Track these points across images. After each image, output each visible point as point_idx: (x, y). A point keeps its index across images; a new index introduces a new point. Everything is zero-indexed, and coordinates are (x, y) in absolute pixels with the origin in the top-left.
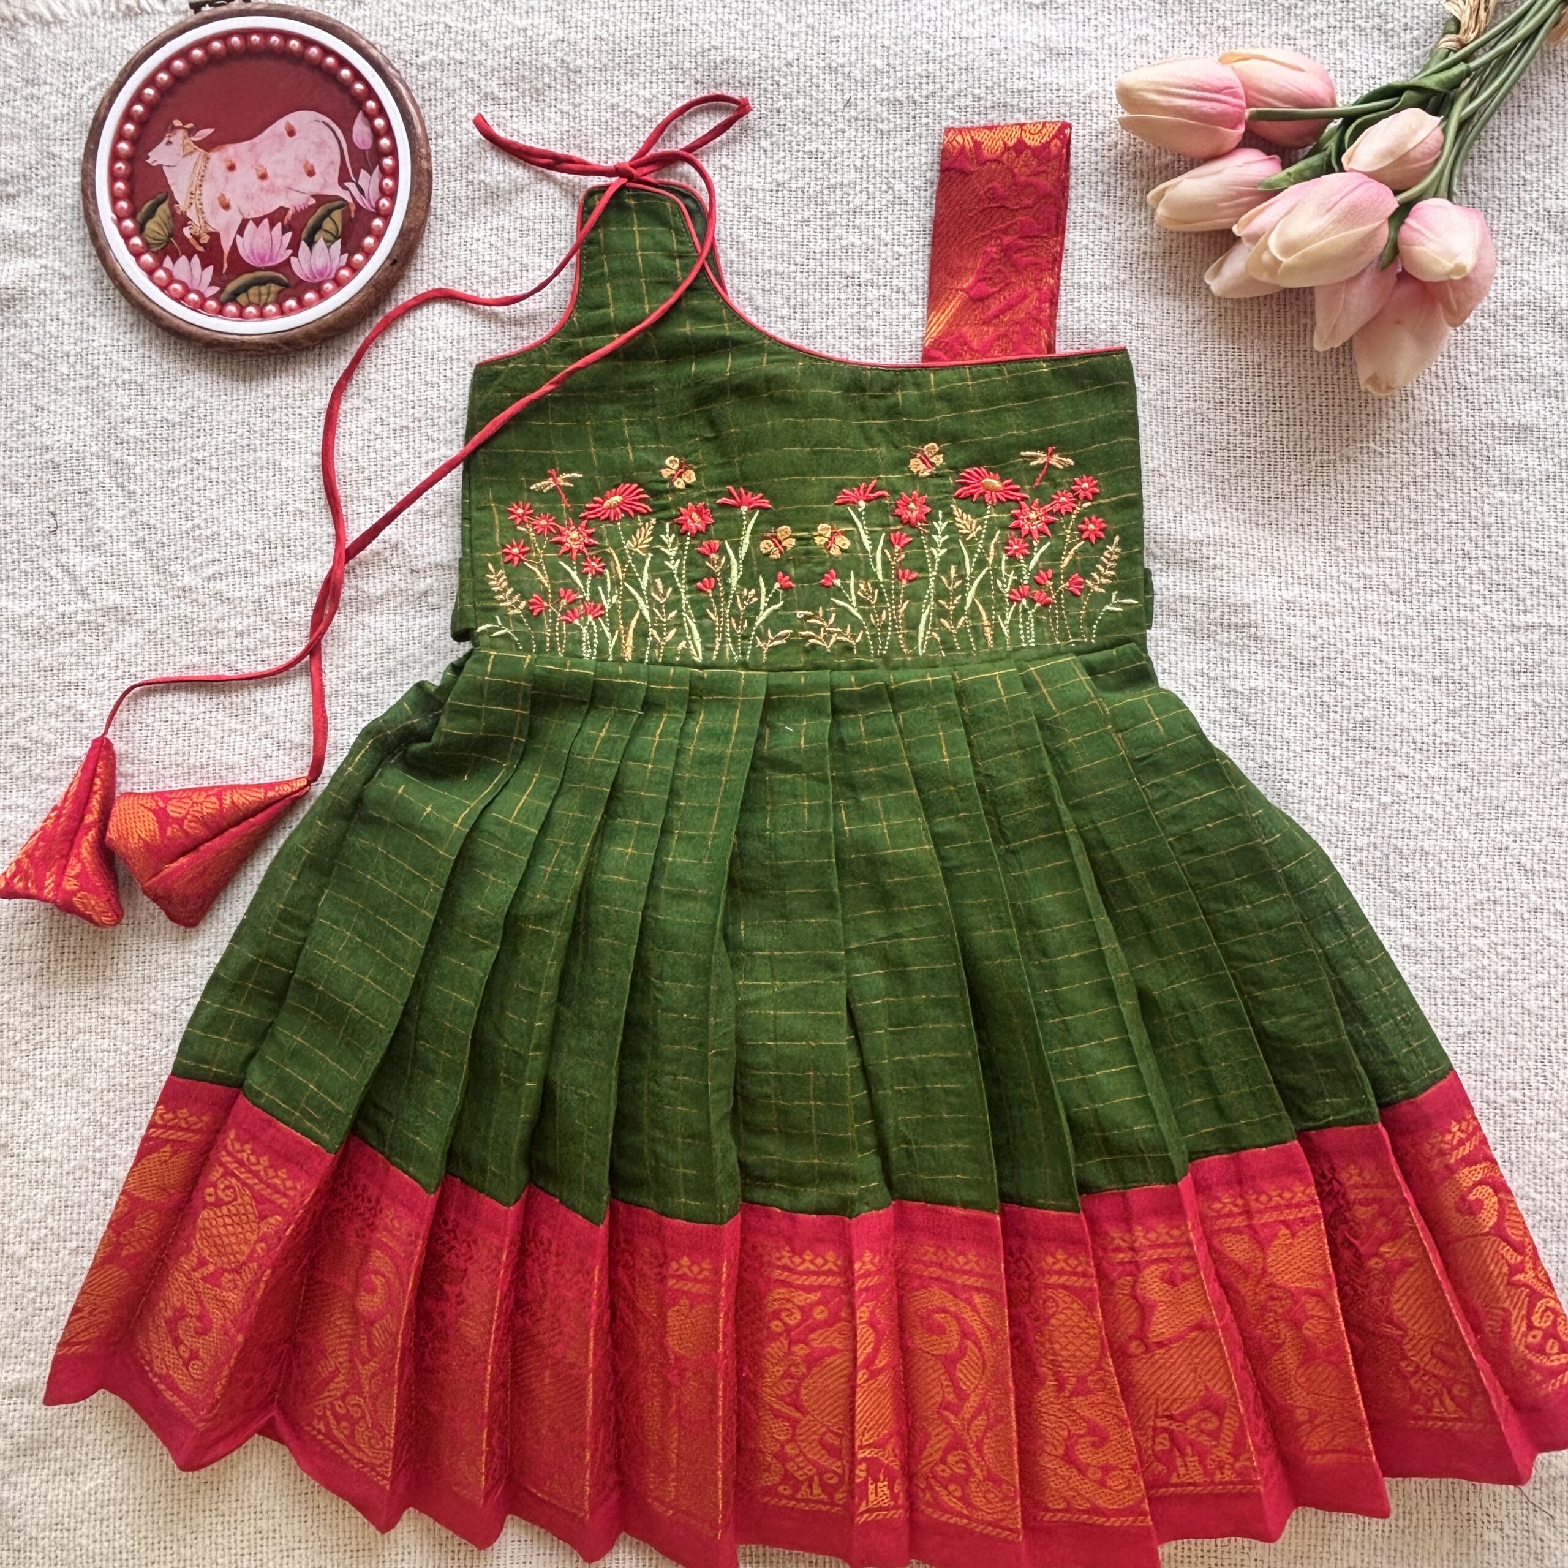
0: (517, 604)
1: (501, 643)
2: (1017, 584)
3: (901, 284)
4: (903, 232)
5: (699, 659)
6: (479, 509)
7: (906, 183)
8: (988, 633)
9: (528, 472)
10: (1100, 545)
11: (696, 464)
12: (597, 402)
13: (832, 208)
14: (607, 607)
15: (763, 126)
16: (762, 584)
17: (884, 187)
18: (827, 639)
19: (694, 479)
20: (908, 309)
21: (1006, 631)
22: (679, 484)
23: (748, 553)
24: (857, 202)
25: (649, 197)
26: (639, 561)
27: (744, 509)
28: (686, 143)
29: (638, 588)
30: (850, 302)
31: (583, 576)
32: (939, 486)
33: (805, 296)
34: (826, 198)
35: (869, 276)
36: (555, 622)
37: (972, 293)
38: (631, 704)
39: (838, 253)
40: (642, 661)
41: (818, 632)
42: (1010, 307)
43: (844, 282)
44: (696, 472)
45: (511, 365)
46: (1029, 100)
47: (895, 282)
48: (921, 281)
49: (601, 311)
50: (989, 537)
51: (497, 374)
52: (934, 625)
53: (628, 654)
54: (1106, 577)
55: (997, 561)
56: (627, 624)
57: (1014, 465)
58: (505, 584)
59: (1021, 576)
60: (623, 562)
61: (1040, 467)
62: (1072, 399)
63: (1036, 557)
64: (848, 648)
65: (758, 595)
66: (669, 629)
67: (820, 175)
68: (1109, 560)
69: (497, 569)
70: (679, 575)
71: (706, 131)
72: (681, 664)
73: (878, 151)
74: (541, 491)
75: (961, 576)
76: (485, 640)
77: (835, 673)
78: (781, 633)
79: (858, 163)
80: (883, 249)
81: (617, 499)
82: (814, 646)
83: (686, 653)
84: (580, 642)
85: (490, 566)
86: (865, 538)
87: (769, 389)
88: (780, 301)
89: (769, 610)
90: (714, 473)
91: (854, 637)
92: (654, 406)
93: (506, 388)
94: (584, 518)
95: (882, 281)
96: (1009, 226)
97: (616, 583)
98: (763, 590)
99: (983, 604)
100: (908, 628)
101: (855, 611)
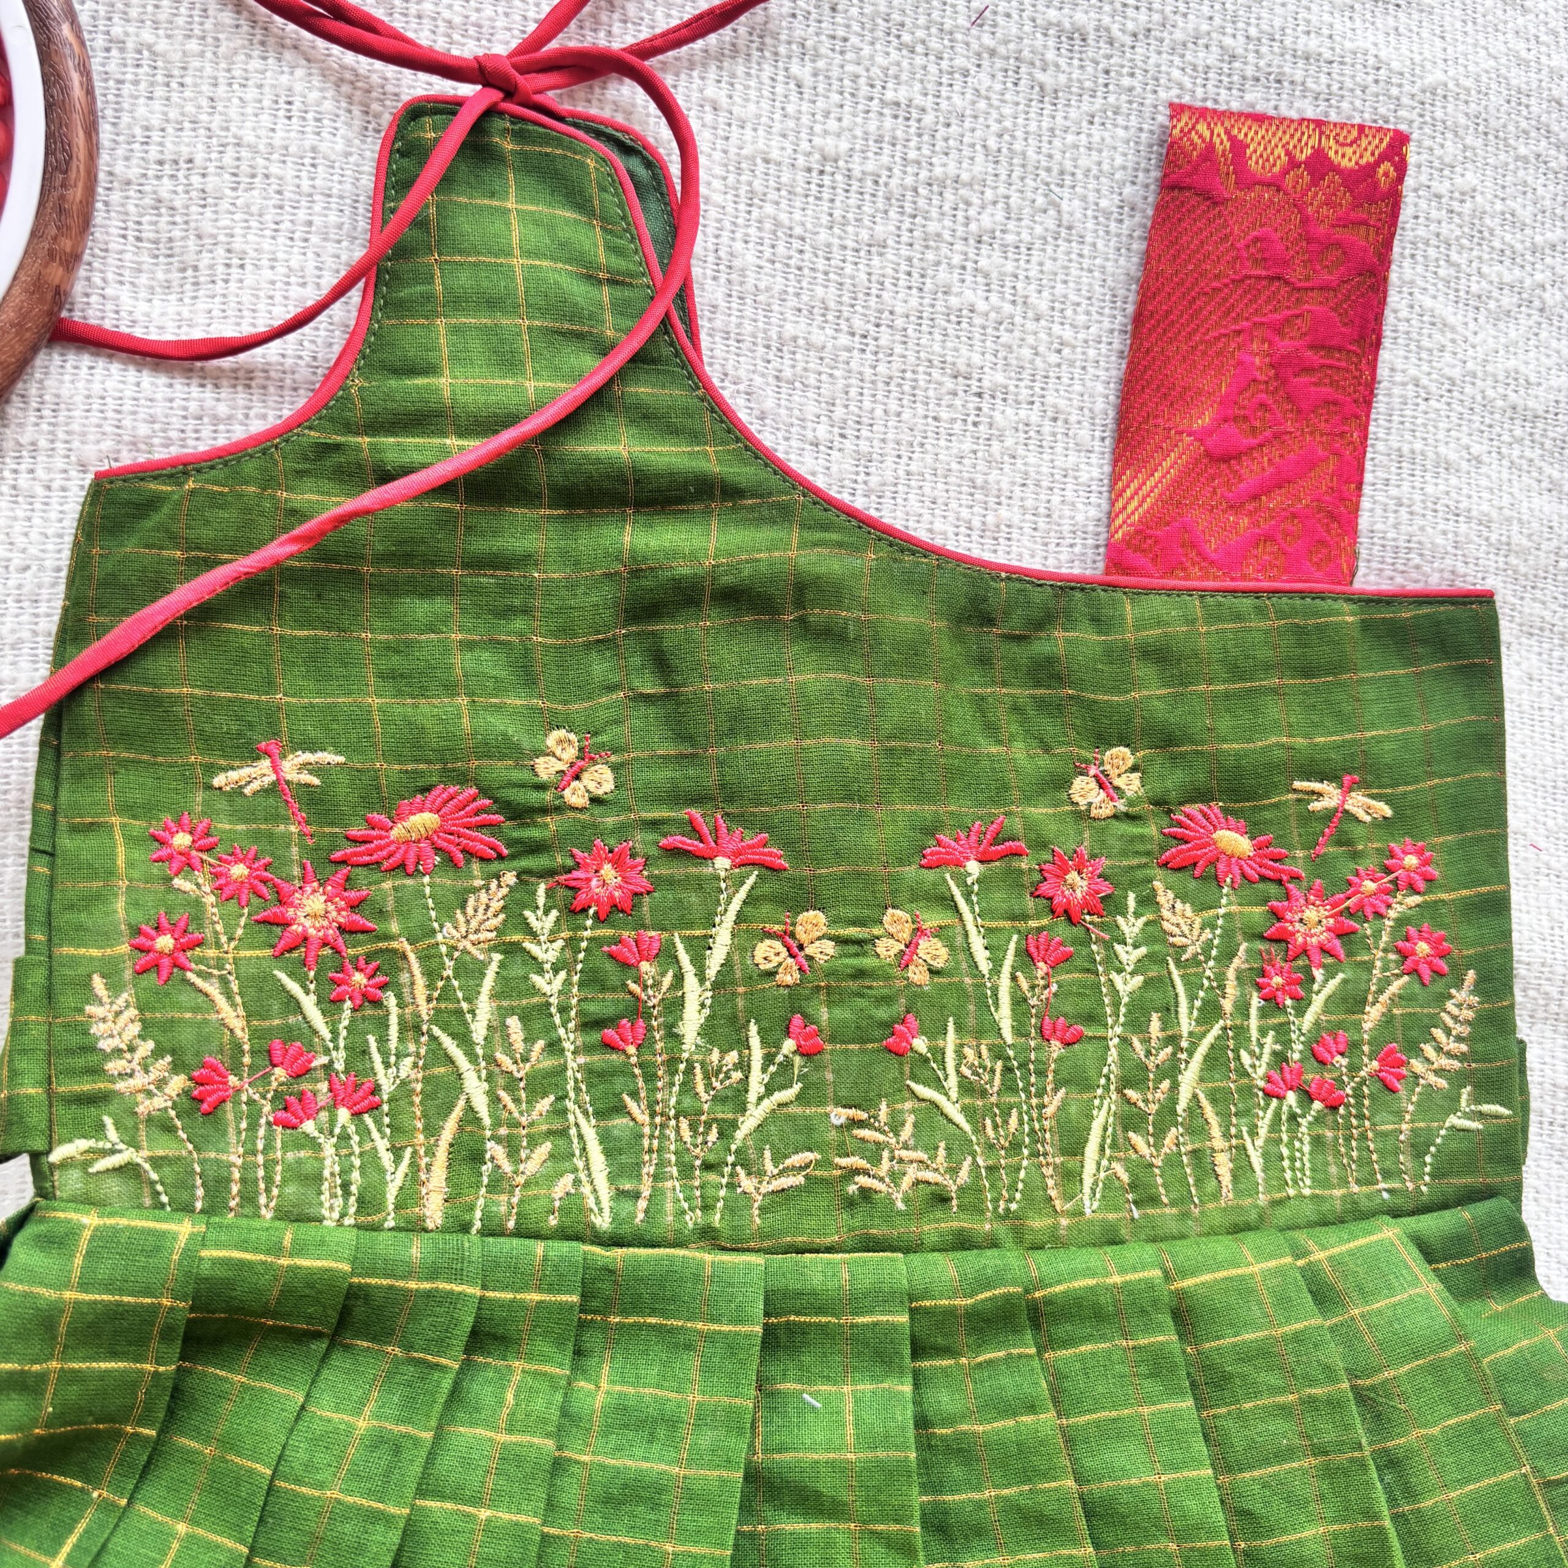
0: (161, 1083)
1: (114, 1186)
2: (1280, 1059)
3: (1062, 403)
4: (1073, 297)
5: (603, 1222)
6: (75, 829)
7: (1084, 199)
8: (1224, 1165)
9: (208, 742)
10: (1439, 986)
11: (615, 751)
12: (391, 589)
13: (933, 227)
14: (387, 1086)
15: (798, 33)
16: (755, 1041)
17: (1040, 201)
18: (895, 1177)
19: (608, 786)
20: (1073, 459)
21: (1257, 1161)
22: (575, 795)
23: (727, 964)
24: (986, 221)
25: (546, 140)
26: (471, 971)
27: (722, 863)
28: (630, 40)
29: (464, 1039)
30: (958, 426)
31: (330, 1005)
32: (1133, 839)
33: (867, 405)
34: (922, 203)
35: (1000, 378)
36: (253, 1127)
37: (1210, 442)
38: (441, 1345)
39: (940, 321)
40: (465, 1228)
41: (876, 1160)
42: (1279, 481)
43: (949, 384)
44: (615, 768)
45: (190, 485)
46: (1324, 79)
47: (1050, 399)
48: (1100, 405)
49: (420, 381)
50: (1228, 955)
51: (152, 503)
52: (1114, 1146)
53: (434, 1211)
54: (1449, 1055)
55: (1243, 1008)
56: (432, 1131)
57: (1276, 806)
58: (136, 1029)
59: (1287, 1043)
60: (432, 975)
61: (1328, 816)
62: (1394, 681)
63: (1318, 1002)
64: (941, 1199)
65: (744, 1066)
66: (533, 1142)
67: (912, 155)
68: (1455, 1018)
69: (115, 988)
70: (563, 1009)
71: (674, 22)
72: (565, 1234)
73: (1033, 127)
74: (238, 791)
75: (1173, 1040)
76: (70, 1183)
77: (916, 1259)
78: (796, 1160)
79: (992, 143)
80: (1030, 326)
81: (424, 821)
82: (866, 1193)
83: (573, 1204)
84: (318, 1178)
85: (98, 983)
86: (977, 944)
87: (800, 604)
88: (812, 409)
89: (768, 1104)
90: (662, 776)
91: (954, 1171)
92: (526, 611)
93: (175, 540)
94: (343, 862)
95: (1025, 393)
96: (1287, 320)
97: (412, 1028)
98: (757, 1053)
99: (1214, 1101)
100: (1064, 1152)
101: (953, 1111)
